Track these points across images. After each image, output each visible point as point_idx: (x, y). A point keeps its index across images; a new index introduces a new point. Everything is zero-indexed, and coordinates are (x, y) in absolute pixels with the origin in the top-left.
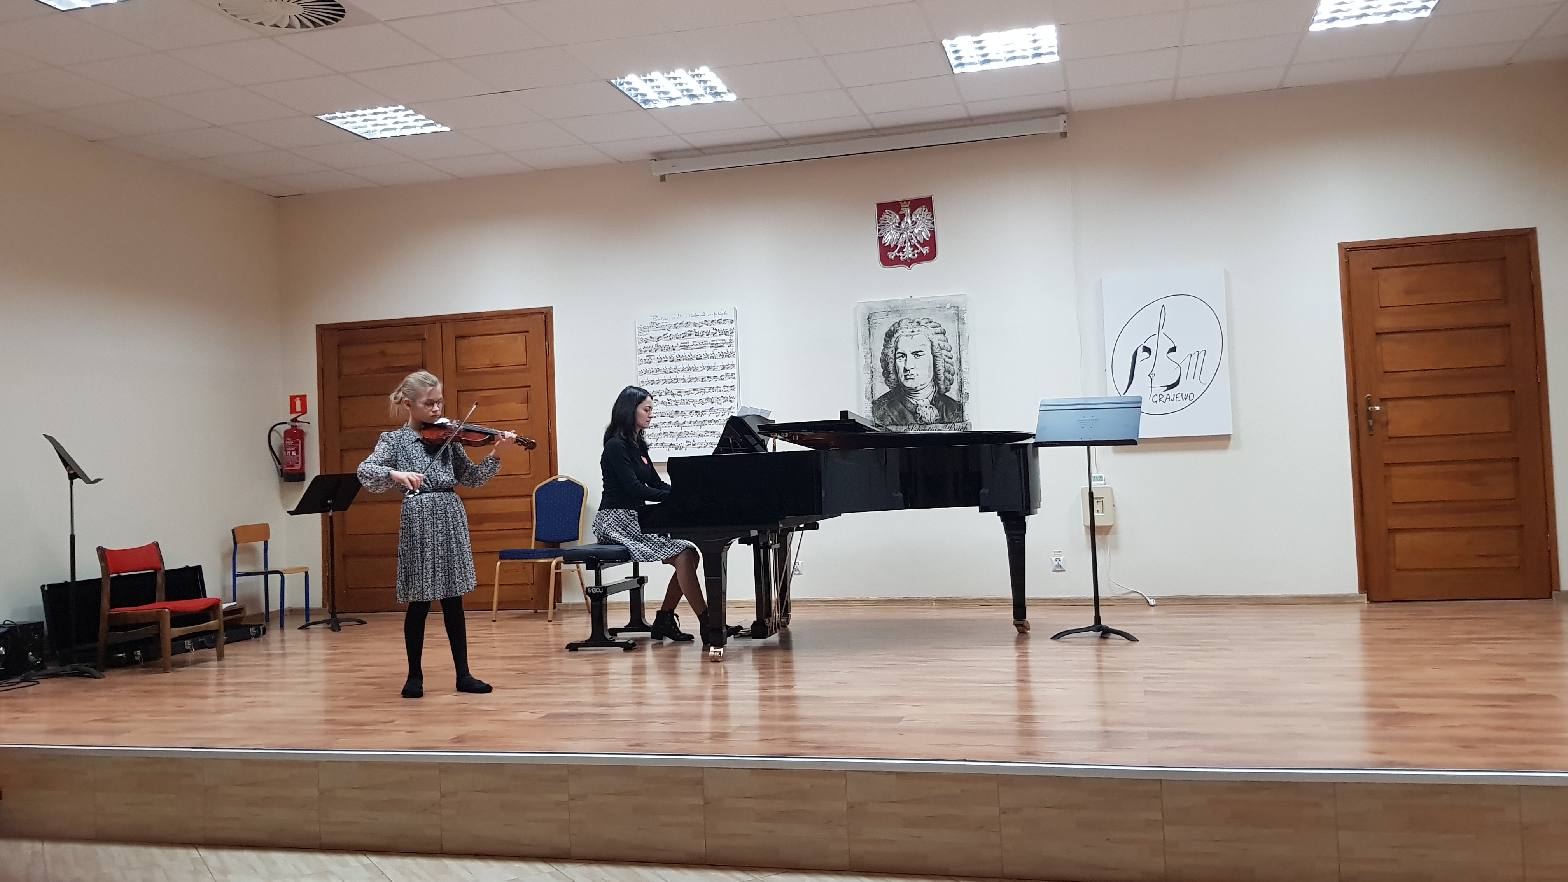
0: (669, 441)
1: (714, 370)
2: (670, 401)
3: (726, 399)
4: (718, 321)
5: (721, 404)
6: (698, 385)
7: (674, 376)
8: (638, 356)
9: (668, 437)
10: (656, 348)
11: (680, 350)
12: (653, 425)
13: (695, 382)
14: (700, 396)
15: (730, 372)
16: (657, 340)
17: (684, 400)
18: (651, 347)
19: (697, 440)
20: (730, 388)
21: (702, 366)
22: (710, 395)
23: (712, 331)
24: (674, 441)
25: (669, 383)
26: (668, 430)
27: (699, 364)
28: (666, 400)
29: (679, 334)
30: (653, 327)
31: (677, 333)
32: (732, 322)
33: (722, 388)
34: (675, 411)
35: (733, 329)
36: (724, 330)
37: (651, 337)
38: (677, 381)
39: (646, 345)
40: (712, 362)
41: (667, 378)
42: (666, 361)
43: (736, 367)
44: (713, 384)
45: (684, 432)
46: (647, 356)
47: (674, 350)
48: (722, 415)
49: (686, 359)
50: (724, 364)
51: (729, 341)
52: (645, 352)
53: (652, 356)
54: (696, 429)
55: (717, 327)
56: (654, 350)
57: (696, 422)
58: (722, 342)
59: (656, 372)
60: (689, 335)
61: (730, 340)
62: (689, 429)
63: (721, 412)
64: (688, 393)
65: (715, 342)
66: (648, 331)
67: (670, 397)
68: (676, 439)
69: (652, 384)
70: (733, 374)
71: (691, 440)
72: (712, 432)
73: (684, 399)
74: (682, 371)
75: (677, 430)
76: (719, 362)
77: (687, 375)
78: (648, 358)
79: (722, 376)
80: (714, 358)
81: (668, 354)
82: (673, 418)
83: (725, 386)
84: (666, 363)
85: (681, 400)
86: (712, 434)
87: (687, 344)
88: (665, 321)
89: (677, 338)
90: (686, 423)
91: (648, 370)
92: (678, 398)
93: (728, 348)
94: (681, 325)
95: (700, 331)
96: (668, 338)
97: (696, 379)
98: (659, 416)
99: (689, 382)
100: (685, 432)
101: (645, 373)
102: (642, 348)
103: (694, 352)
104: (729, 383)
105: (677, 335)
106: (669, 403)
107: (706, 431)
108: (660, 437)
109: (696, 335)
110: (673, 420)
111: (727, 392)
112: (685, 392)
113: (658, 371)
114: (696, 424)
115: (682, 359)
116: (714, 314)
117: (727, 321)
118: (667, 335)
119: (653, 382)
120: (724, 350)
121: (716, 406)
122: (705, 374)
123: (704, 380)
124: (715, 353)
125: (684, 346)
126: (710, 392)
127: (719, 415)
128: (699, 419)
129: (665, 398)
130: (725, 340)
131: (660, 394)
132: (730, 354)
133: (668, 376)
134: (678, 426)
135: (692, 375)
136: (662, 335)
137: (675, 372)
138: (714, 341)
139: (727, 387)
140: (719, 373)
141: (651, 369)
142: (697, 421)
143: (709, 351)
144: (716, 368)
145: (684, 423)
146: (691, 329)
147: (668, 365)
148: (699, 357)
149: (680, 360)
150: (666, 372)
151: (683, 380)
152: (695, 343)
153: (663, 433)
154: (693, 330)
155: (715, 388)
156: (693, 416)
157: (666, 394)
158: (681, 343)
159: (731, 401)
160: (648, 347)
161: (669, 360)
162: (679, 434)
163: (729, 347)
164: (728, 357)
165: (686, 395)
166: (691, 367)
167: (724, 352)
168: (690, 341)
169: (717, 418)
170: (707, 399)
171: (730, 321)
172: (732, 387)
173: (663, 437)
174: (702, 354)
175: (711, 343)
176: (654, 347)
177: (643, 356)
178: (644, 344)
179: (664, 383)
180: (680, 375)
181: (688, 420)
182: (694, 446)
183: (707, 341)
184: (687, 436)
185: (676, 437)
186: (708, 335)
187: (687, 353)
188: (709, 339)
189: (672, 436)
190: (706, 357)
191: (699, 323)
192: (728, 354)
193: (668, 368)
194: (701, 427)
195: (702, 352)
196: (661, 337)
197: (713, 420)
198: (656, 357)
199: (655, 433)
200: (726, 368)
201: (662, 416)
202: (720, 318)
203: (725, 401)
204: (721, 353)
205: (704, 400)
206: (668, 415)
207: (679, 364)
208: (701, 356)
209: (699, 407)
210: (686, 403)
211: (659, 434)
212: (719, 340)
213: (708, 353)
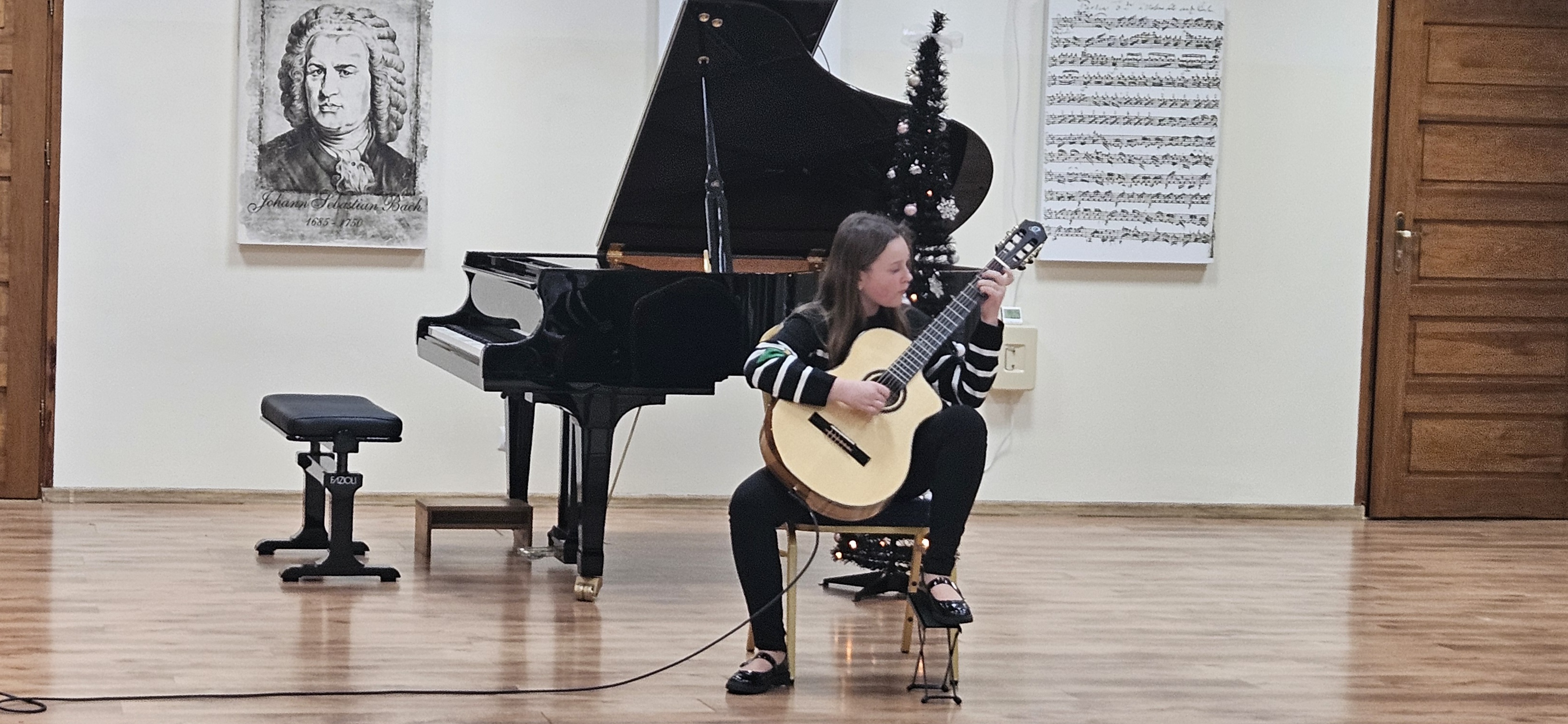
0: (1091, 225)
1: (1181, 107)
2: (1099, 156)
3: (1198, 160)
4: (1196, 21)
5: (1188, 168)
6: (1152, 131)
7: (1110, 111)
8: (1049, 69)
9: (1092, 217)
10: (1084, 59)
11: (1124, 66)
12: (1066, 196)
13: (1146, 124)
14: (1153, 151)
15: (1209, 112)
16: (1084, 44)
17: (1124, 156)
18: (1074, 55)
19: (1142, 228)
20: (1206, 141)
21: (1160, 98)
22: (1172, 150)
23: (1184, 38)
24: (1100, 225)
25: (1101, 123)
26: (1092, 205)
27: (1156, 93)
28: (1092, 152)
29: (1125, 38)
30: (1080, 20)
31: (1123, 36)
32: (1220, 26)
33: (1193, 140)
34: (1106, 172)
35: (1222, 38)
36: (1205, 38)
37: (1075, 38)
38: (1115, 120)
39: (1065, 51)
40: (1178, 93)
41: (1097, 114)
42: (1099, 83)
43: (1220, 106)
44: (1178, 131)
45: (1119, 211)
46: (1066, 71)
47: (1114, 64)
48: (1190, 187)
49: (1134, 83)
50: (1201, 99)
51: (1211, 59)
52: (1062, 63)
53: (1073, 71)
54: (1142, 207)
55: (1196, 32)
56: (1080, 61)
57: (1141, 196)
58: (1199, 59)
59: (1079, 102)
60: (1144, 42)
61: (1215, 57)
62: (1129, 207)
63: (1186, 181)
64: (1133, 144)
65: (1188, 59)
66: (1071, 26)
67: (1100, 148)
68: (1105, 222)
69: (1070, 122)
70: (1214, 116)
71: (1131, 225)
72: (1168, 215)
73: (1125, 153)
74: (1125, 103)
75: (1107, 207)
76: (1192, 94)
77: (1134, 111)
78: (1067, 74)
79: (1194, 119)
80: (1183, 85)
81: (1104, 71)
82: (1102, 184)
83: (1198, 137)
84: (1098, 87)
85: (1121, 154)
86: (1168, 218)
87: (1139, 58)
88: (1103, 11)
89: (1122, 44)
90: (1125, 197)
91: (1065, 95)
92: (1114, 151)
93: (1210, 71)
94: (1132, 21)
95: (1164, 37)
96: (1106, 43)
97: (1150, 121)
98: (1079, 179)
99: (1135, 124)
100: (1123, 211)
101: (1059, 102)
102: (1057, 56)
103: (1150, 73)
104: (1205, 132)
105: (1122, 39)
106: (1098, 158)
107: (1159, 213)
108: (1076, 216)
109: (1155, 42)
110: (1103, 190)
111: (1201, 148)
112: (1129, 141)
113: (1082, 99)
114: (1143, 199)
115: (1127, 83)
116: (1189, 8)
117: (1212, 23)
118: (1104, 37)
119: (1072, 118)
120: (1201, 73)
121: (1179, 170)
122: (1166, 112)
123: (1162, 123)
124: (1187, 78)
125: (1133, 61)
126: (1171, 144)
127: (1183, 186)
128: (1148, 190)
129: (1090, 149)
130: (1205, 56)
131: (1082, 141)
132: (1212, 81)
133: (1100, 111)
134: (1110, 200)
135: (1143, 112)
136: (1096, 37)
137: (1113, 104)
138: (1186, 56)
139: (1201, 138)
140: (1190, 113)
141: (1070, 95)
142: (1144, 193)
143: (1176, 73)
144: (1186, 103)
145: (1122, 195)
146: (1147, 31)
147: (1102, 91)
148: (1157, 81)
149: (1122, 83)
150: (1096, 103)
151: (1126, 120)
152: (1152, 57)
153: (1082, 210)
154: (1152, 34)
155: (1181, 139)
156: (1139, 184)
157: (1094, 141)
158: (1129, 54)
159: (1207, 164)
160: (1069, 54)
161: (1104, 81)
162: (1111, 214)
163: (1211, 68)
164: (1209, 86)
165: (1129, 147)
166: (1142, 97)
167: (1201, 78)
168: (1144, 52)
169: (1178, 192)
170: (1165, 156)
171: (1216, 23)
172: (1210, 139)
173: (1082, 216)
174: (1162, 77)
175: (1182, 59)
176: (1079, 56)
177: (1058, 71)
178: (1060, 50)
179: (1091, 122)
180: (1122, 111)
181: (1129, 191)
182: (1135, 237)
183: (1173, 55)
184: (1123, 218)
185: (1106, 219)
186: (1176, 45)
187: (1137, 72)
188: (1178, 53)
189: (1097, 217)
190: (1170, 84)
191: (1161, 21)
192: (1207, 82)
193: (1100, 96)
194: (1150, 205)
195: (1163, 73)
196: (1093, 38)
197: (1171, 194)
198: (1080, 75)
199: (1067, 210)
200: (1203, 106)
201: (1083, 180)
202: (1200, 17)
203: (1197, 163)
204: (1196, 78)
205: (1160, 158)
206: (1095, 180)
207: (1122, 92)
208: (1161, 81)
209: (1151, 170)
210: (1127, 161)
211: (1076, 212)
212: (1195, 56)
213: (1175, 77)
